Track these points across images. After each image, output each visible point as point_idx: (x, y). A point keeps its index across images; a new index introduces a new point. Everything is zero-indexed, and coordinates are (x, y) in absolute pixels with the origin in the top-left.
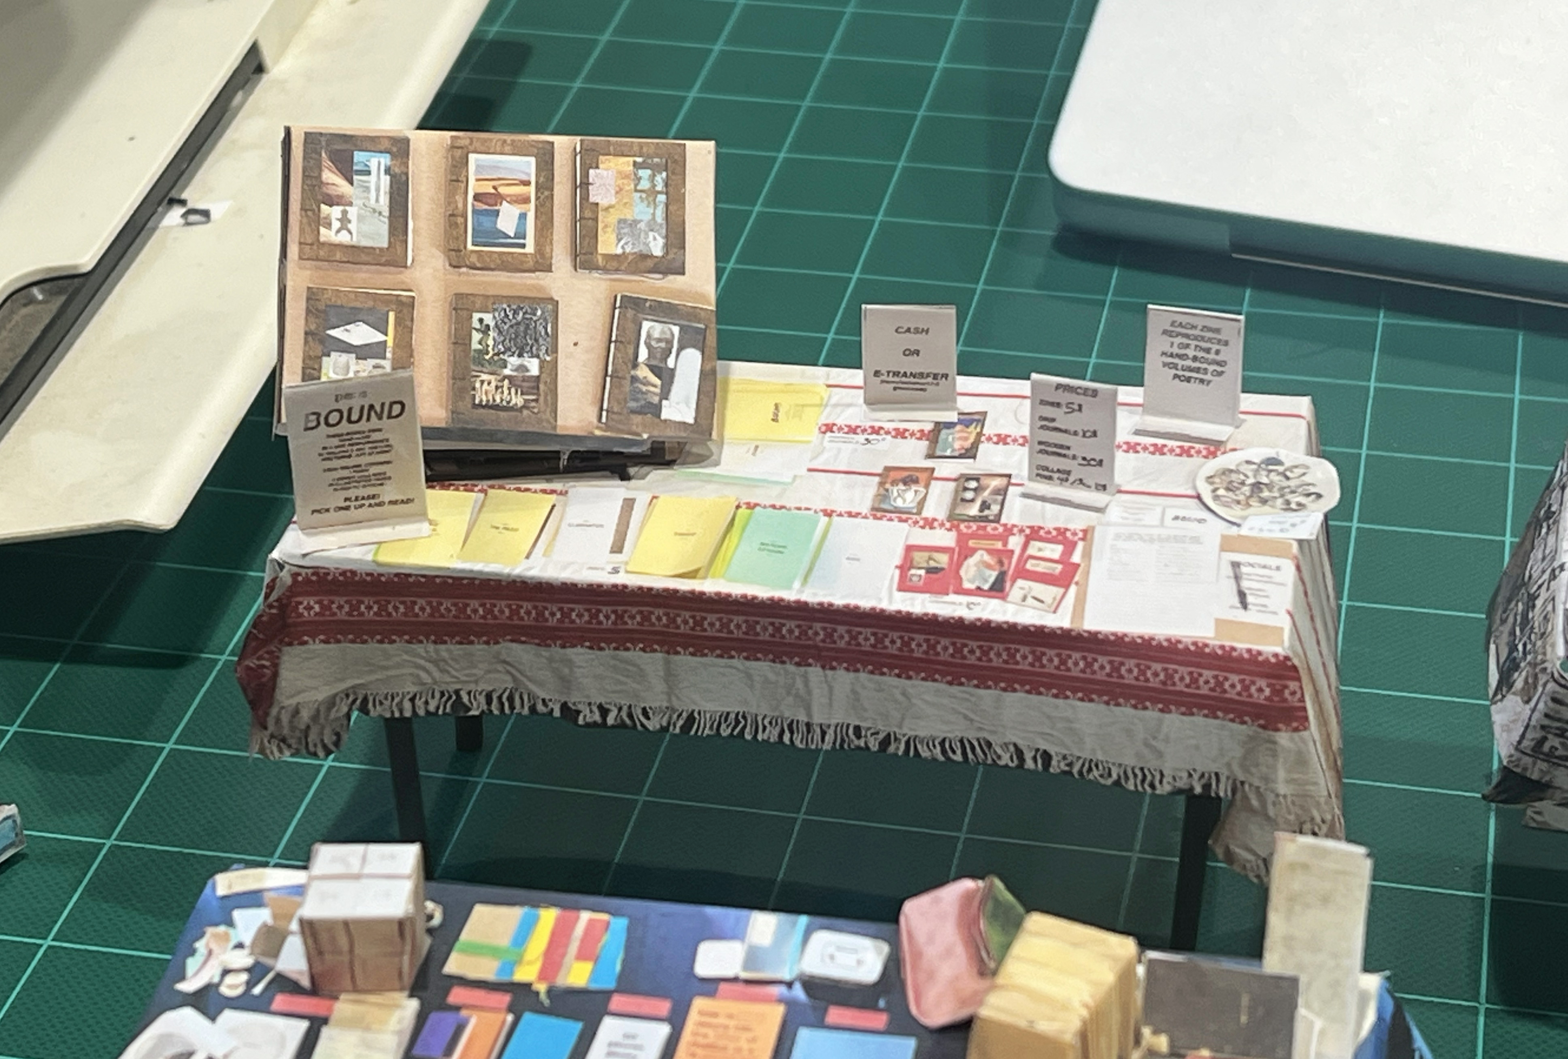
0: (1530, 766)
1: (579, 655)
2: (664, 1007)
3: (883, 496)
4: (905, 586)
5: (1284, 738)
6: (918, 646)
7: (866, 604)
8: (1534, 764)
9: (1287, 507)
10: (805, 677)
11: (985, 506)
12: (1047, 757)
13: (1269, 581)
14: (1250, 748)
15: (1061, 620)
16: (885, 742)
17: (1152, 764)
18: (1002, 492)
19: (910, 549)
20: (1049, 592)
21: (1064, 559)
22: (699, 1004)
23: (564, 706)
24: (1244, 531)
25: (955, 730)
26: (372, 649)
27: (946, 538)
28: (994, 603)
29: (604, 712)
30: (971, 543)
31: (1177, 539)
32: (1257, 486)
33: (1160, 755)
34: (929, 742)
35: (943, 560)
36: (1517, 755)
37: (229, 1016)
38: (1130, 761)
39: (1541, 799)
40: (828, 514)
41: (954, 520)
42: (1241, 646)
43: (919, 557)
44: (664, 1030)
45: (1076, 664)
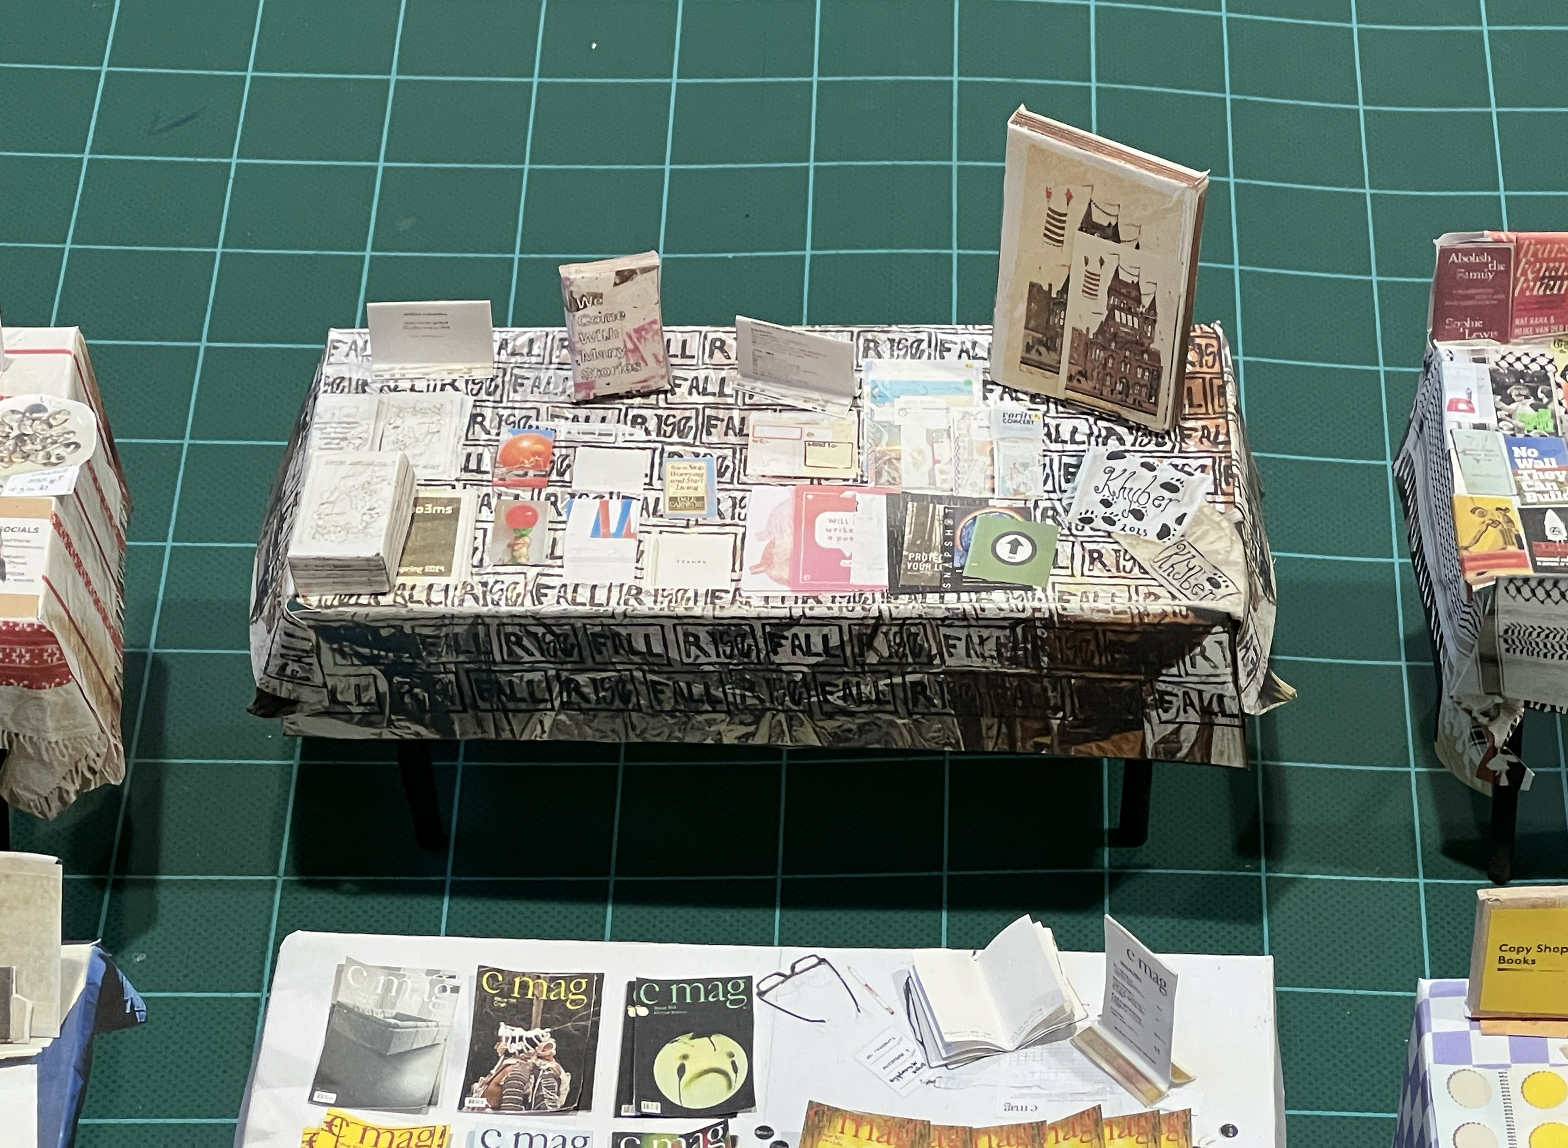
0: (278, 688)
5: (49, 694)
8: (281, 685)
13: (27, 545)
14: (19, 704)
24: (5, 493)
32: (21, 439)
36: (266, 678)
39: (293, 713)
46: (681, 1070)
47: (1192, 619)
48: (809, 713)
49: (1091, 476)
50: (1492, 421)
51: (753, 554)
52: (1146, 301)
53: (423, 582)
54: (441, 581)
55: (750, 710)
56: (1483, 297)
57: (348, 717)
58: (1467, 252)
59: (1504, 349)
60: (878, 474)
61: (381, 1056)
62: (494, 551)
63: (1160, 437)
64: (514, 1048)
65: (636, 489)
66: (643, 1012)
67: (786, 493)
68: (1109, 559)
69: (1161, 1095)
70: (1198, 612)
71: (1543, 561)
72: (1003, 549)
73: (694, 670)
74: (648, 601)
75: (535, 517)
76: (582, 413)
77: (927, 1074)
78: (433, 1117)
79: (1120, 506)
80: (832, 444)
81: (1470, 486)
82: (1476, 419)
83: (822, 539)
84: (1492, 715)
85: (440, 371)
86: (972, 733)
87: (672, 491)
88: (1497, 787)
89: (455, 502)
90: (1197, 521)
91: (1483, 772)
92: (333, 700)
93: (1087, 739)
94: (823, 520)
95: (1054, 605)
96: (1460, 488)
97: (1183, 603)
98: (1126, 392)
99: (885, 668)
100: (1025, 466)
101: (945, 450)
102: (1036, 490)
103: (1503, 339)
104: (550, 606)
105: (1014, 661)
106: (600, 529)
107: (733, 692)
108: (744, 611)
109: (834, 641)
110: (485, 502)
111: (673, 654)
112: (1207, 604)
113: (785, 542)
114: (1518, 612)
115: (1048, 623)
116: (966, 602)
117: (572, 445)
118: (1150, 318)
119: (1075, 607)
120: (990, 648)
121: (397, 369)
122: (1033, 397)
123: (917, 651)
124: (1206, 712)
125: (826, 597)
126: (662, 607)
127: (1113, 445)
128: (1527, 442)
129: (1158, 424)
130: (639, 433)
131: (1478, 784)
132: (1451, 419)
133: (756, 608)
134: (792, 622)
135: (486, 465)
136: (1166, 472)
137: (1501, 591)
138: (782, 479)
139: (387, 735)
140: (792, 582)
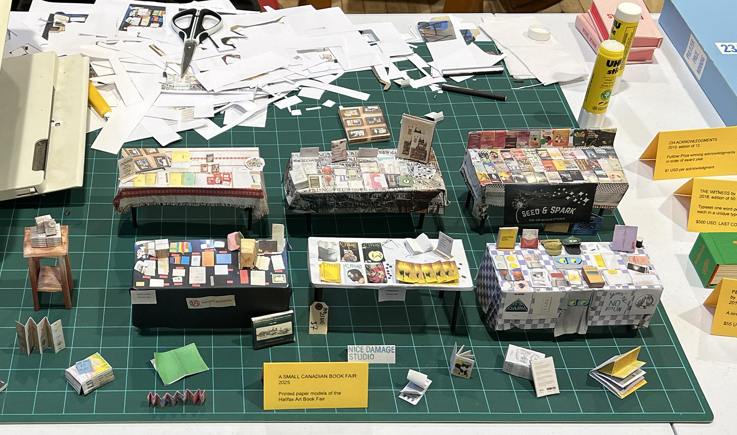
1: (163, 196)
2: (199, 253)
3: (202, 169)
4: (208, 184)
5: (261, 200)
6: (211, 192)
7: (204, 187)
8: (293, 205)
9: (258, 166)
10: (195, 197)
11: (216, 170)
12: (229, 205)
13: (257, 178)
14: (256, 201)
15: (230, 187)
16: (207, 205)
17: (243, 204)
18: (218, 167)
19: (208, 178)
20: (228, 183)
21: (229, 177)
22: (203, 253)
23: (161, 203)
24: (253, 171)
25: (216, 202)
26: (134, 198)
27: (212, 176)
28: (221, 185)
29: (166, 204)
30: (216, 176)
31: (244, 173)
32: (253, 163)
33: (244, 203)
34: (213, 204)
35: (212, 179)
36: (291, 204)
37: (145, 261)
38: (240, 204)
40: (195, 173)
41: (213, 172)
42: (255, 188)
43: (209, 179)
44: (200, 256)
45: (233, 192)
46: (373, 256)
47: (437, 191)
48: (374, 207)
49: (416, 170)
50: (480, 161)
51: (366, 183)
52: (425, 143)
53: (316, 189)
54: (319, 188)
55: (365, 207)
56: (476, 142)
57: (303, 210)
58: (474, 135)
59: (479, 150)
60: (382, 171)
61: (328, 254)
62: (326, 184)
63: (426, 164)
64: (347, 253)
65: (345, 174)
66: (365, 248)
67: (369, 174)
68: (422, 182)
69: (449, 259)
70: (438, 189)
71: (493, 181)
72: (405, 181)
73: (358, 201)
74: (351, 190)
75: (331, 179)
76: (334, 164)
77: (411, 256)
78: (337, 262)
79: (421, 175)
80: (374, 167)
81: (478, 171)
82: (478, 161)
83: (376, 181)
84: (483, 207)
85: (310, 158)
86: (400, 210)
87: (351, 174)
88: (482, 219)
89: (318, 177)
90: (435, 176)
91: (480, 216)
92: (301, 207)
93: (419, 210)
94: (375, 178)
95: (415, 189)
96: (477, 171)
97: (436, 188)
98: (420, 157)
99: (387, 200)
100: (405, 169)
101: (392, 167)
102: (408, 173)
103: (479, 149)
104: (336, 191)
105: (408, 198)
106: (341, 180)
107: (363, 204)
108: (366, 191)
109: (380, 196)
110: (322, 177)
111: (354, 198)
112: (440, 188)
113: (370, 181)
114: (489, 190)
115: (414, 192)
116: (401, 189)
117: (334, 168)
118: (426, 145)
119: (418, 189)
120: (404, 196)
121: (304, 158)
122: (404, 159)
123: (393, 197)
124: (438, 205)
125: (379, 189)
126: (353, 191)
127: (418, 166)
128: (487, 164)
129: (425, 162)
130: (343, 166)
131: (479, 218)
132: (473, 161)
133: (368, 191)
134: (374, 193)
135: (321, 172)
136: (428, 169)
137: (487, 187)
138: (367, 172)
139: (308, 212)
140: (373, 187)
